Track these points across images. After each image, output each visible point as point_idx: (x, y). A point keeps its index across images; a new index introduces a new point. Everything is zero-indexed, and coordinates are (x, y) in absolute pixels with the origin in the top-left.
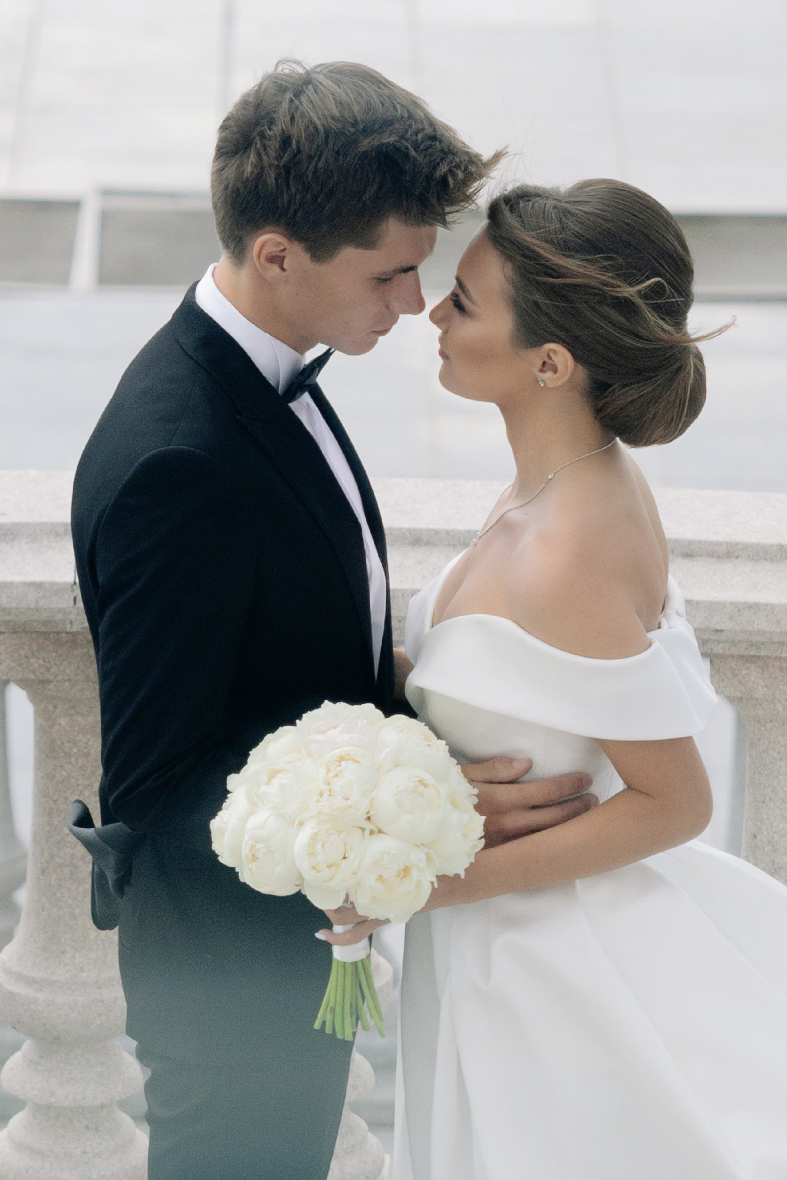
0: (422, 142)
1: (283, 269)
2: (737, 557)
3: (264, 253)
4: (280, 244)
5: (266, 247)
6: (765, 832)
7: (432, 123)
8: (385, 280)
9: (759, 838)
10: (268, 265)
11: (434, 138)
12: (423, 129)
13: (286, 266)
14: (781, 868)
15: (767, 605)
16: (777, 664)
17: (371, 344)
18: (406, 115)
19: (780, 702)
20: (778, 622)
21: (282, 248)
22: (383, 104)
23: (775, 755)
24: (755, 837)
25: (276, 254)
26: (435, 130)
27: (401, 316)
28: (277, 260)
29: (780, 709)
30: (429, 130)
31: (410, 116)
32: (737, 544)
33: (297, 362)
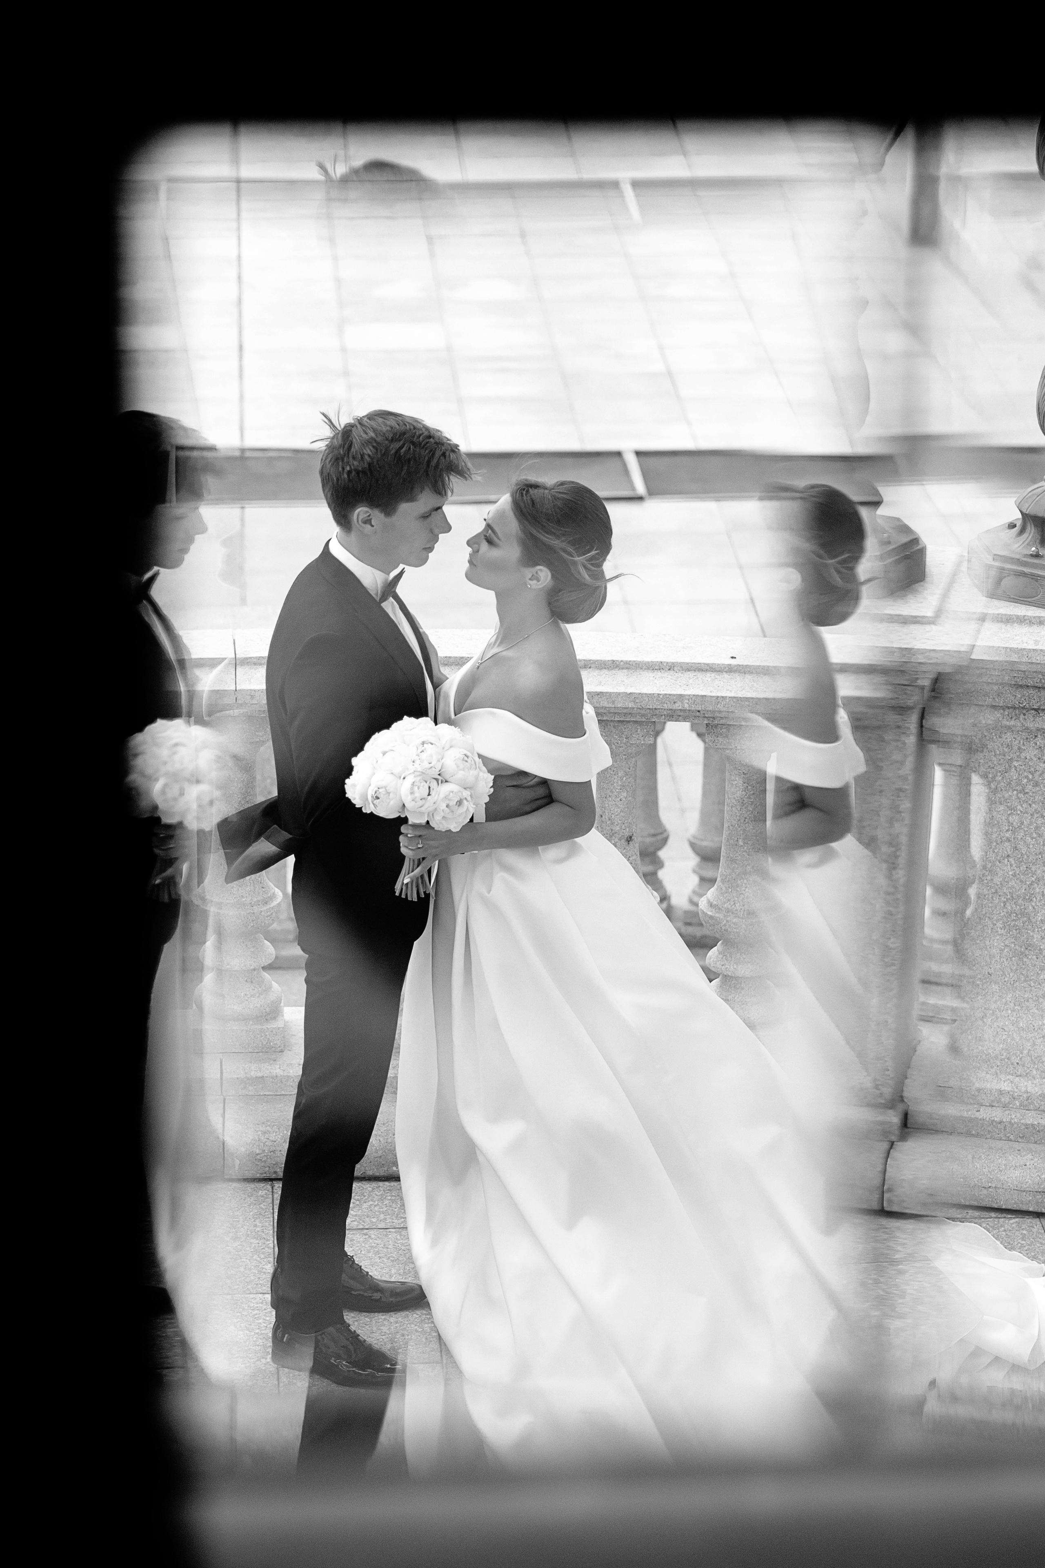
0: (423, 441)
1: (373, 526)
2: (590, 668)
3: (361, 517)
4: (367, 512)
5: (360, 516)
6: (607, 814)
7: (427, 429)
8: (427, 516)
9: (603, 817)
10: (363, 525)
11: (430, 437)
12: (423, 433)
13: (373, 523)
14: (616, 833)
15: (607, 693)
16: (612, 724)
17: (427, 559)
18: (412, 428)
19: (614, 744)
20: (613, 702)
21: (368, 514)
22: (398, 425)
23: (612, 772)
24: (602, 816)
25: (366, 519)
26: (429, 432)
27: (440, 536)
28: (368, 521)
29: (614, 748)
30: (426, 433)
31: (415, 428)
32: (590, 660)
33: (386, 580)
